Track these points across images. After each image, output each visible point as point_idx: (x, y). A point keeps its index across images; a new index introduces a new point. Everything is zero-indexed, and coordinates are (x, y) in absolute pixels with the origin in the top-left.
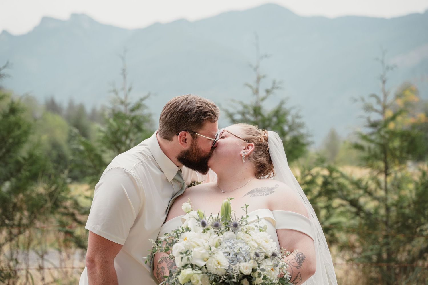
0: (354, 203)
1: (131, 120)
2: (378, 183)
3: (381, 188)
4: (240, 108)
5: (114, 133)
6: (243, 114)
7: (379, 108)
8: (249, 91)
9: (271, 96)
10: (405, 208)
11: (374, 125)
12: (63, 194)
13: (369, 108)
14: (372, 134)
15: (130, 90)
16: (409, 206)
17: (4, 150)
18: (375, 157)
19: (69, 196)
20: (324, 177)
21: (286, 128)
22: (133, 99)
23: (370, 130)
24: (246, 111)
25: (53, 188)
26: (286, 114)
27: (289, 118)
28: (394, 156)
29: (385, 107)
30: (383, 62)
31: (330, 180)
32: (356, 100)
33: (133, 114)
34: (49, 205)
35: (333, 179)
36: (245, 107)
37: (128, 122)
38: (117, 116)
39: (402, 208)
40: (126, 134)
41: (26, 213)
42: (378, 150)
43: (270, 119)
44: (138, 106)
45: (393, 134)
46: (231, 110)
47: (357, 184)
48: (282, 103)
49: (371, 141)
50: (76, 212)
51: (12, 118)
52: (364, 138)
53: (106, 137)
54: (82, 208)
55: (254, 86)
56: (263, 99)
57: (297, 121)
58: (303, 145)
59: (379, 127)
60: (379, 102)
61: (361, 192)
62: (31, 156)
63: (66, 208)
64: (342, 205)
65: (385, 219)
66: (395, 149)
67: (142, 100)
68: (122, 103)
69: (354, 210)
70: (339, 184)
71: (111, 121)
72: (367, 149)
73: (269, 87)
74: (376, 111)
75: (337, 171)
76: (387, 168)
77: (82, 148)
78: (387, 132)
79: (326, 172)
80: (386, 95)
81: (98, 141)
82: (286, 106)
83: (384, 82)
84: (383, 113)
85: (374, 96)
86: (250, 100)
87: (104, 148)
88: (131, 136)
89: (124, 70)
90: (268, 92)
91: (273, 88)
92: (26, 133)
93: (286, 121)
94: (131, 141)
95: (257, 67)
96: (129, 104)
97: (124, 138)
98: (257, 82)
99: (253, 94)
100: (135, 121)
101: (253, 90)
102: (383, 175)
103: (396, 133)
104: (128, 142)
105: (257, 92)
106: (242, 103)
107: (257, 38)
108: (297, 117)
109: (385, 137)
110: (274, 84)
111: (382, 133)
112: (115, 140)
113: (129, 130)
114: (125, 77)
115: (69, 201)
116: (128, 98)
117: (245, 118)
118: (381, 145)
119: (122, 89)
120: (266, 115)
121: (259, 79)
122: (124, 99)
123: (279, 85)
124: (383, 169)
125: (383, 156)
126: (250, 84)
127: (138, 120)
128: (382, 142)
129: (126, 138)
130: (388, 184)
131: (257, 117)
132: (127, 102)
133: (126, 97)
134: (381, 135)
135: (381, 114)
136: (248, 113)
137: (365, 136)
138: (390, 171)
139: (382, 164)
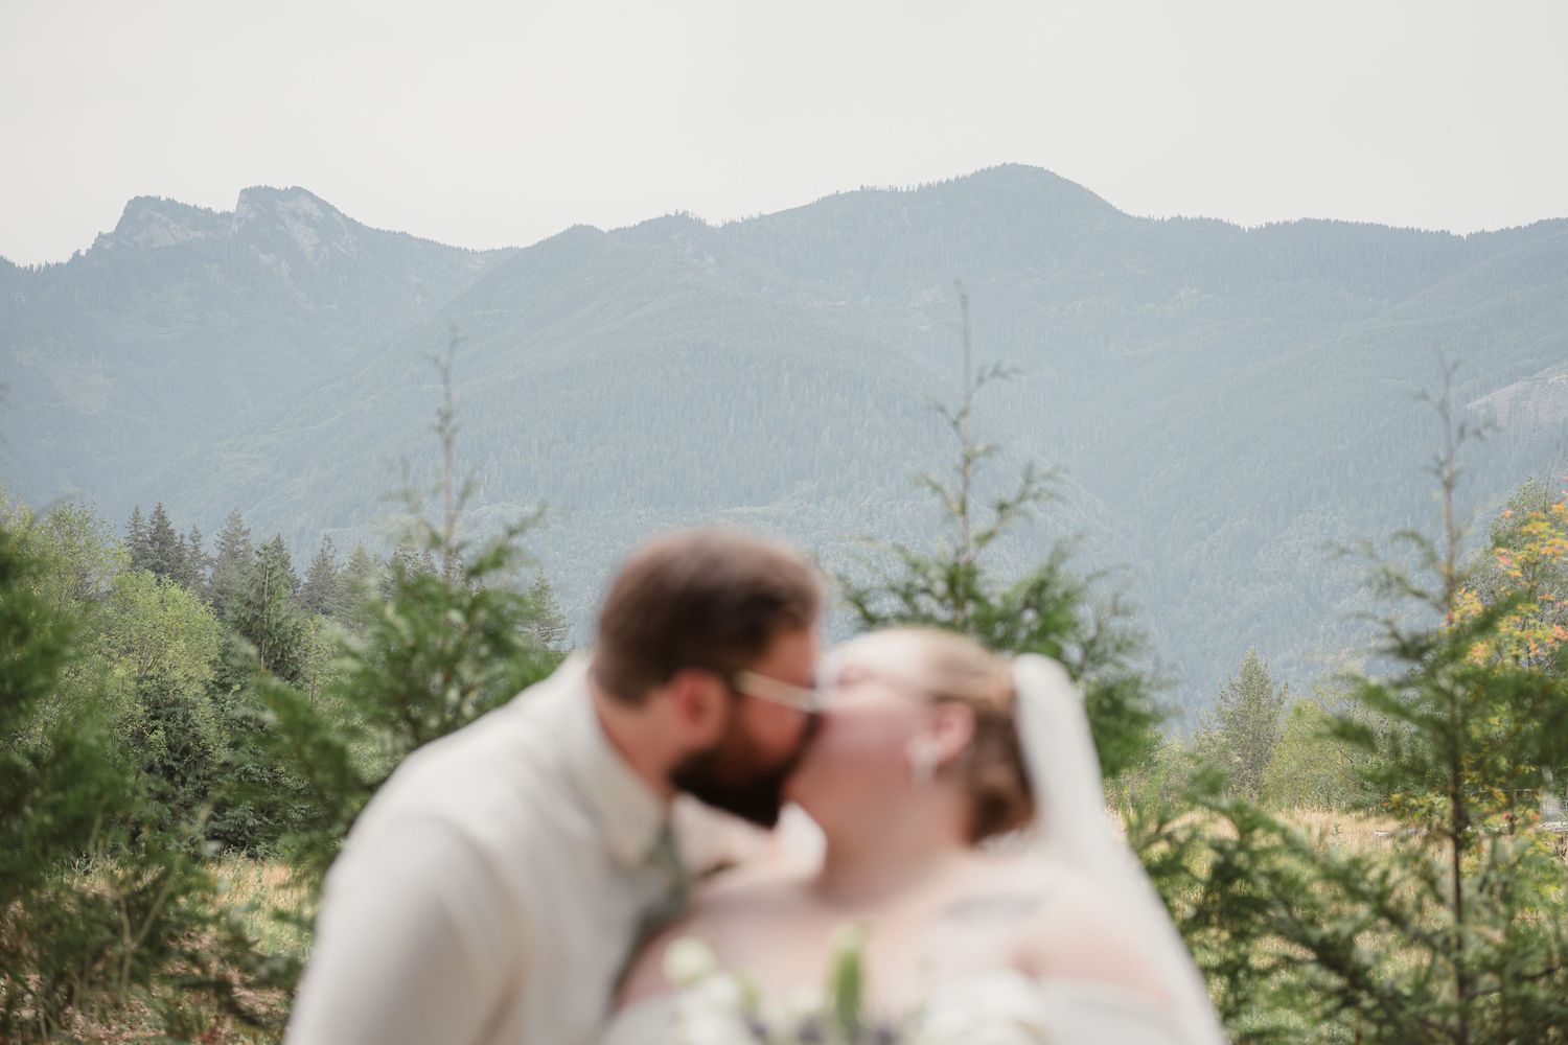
0: (1333, 955)
1: (469, 613)
2: (1430, 880)
3: (1440, 900)
4: (898, 571)
5: (400, 661)
6: (907, 595)
7: (1432, 583)
9: (1016, 522)
10: (1533, 978)
11: (1411, 649)
12: (185, 903)
13: (1391, 584)
14: (1399, 685)
15: (465, 494)
16: (1549, 972)
18: (1417, 772)
19: (211, 912)
20: (1218, 847)
21: (1075, 653)
22: (477, 530)
23: (1400, 668)
24: (920, 582)
25: (148, 877)
26: (1069, 597)
27: (1085, 612)
28: (1491, 776)
29: (1453, 582)
30: (1443, 409)
31: (1241, 859)
32: (1339, 552)
33: (475, 586)
34: (129, 944)
35: (1254, 856)
36: (915, 566)
37: (456, 616)
38: (414, 592)
39: (1519, 978)
40: (448, 665)
41: (33, 979)
42: (1427, 748)
43: (1010, 617)
44: (498, 558)
45: (1486, 686)
47: (1347, 878)
48: (1059, 554)
49: (1402, 712)
50: (234, 975)
52: (1375, 696)
53: (367, 676)
54: (261, 959)
56: (984, 539)
57: (1116, 624)
58: (1139, 719)
59: (1429, 657)
60: (1432, 559)
61: (1363, 910)
62: (64, 748)
63: (193, 958)
64: (1288, 962)
65: (1453, 1020)
66: (1493, 744)
67: (512, 532)
68: (436, 541)
69: (1335, 981)
70: (1275, 876)
71: (390, 611)
72: (1383, 742)
73: (1010, 498)
74: (1420, 595)
75: (1271, 827)
76: (1461, 818)
77: (270, 717)
78: (1462, 680)
79: (1226, 830)
80: (1455, 538)
81: (336, 689)
82: (1071, 572)
83: (1449, 486)
84: (1444, 603)
85: (1407, 536)
86: (935, 543)
87: (358, 720)
88: (466, 671)
89: (446, 416)
90: (1002, 507)
91: (1022, 498)
92: (50, 657)
93: (1072, 624)
94: (464, 694)
95: (964, 413)
96: (462, 546)
97: (437, 679)
98: (964, 472)
99: (949, 518)
100: (482, 615)
101: (947, 502)
102: (1448, 847)
103: (1499, 683)
104: (453, 695)
105: (963, 511)
106: (902, 550)
107: (964, 303)
108: (1115, 612)
109: (1451, 696)
110: (1028, 481)
111: (1444, 683)
112: (402, 688)
113: (460, 649)
114: (448, 442)
115: (211, 929)
116: (458, 524)
117: (915, 608)
118: (1439, 727)
119: (435, 492)
120: (996, 602)
121: (968, 460)
122: (441, 530)
123: (1049, 485)
124: (1447, 826)
125: (1446, 770)
126: (936, 477)
127: (495, 612)
128: (1443, 715)
129: (447, 681)
130: (1465, 883)
131: (959, 604)
132: (456, 538)
133: (451, 521)
134: (1439, 690)
135: (1437, 606)
136: (926, 591)
137: (1379, 690)
138: (1472, 831)
139: (1443, 804)
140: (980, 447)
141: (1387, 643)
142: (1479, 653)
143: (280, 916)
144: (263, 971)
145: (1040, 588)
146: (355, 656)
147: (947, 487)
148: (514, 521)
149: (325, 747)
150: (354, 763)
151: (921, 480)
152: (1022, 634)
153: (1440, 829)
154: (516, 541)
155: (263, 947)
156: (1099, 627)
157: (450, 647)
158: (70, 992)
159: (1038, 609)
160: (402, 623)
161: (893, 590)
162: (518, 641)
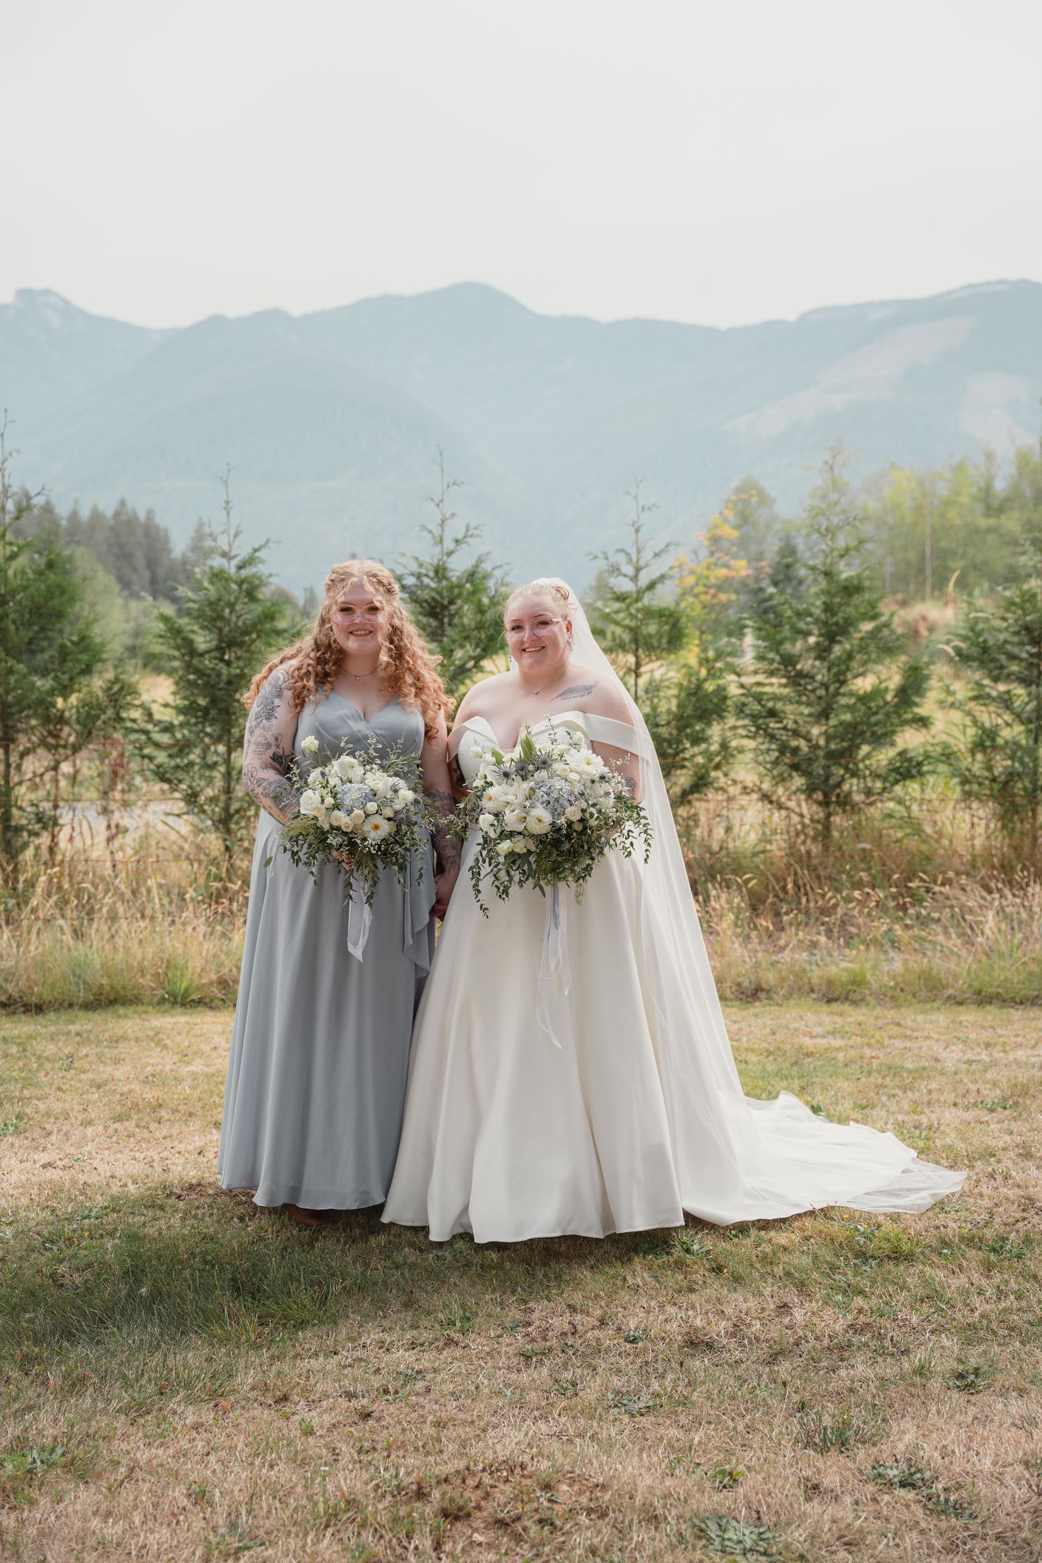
4: (414, 567)
6: (419, 576)
7: (629, 570)
8: (428, 537)
9: (463, 546)
11: (620, 598)
12: (129, 698)
13: (615, 570)
14: (617, 612)
15: (236, 536)
16: (669, 723)
17: (36, 628)
18: (622, 646)
19: (137, 702)
21: (486, 601)
22: (242, 550)
23: (617, 605)
24: (424, 571)
25: (116, 688)
26: (486, 577)
27: (491, 583)
28: (650, 648)
29: (638, 571)
30: (636, 498)
32: (596, 557)
33: (244, 573)
36: (421, 565)
37: (234, 586)
38: (217, 576)
39: (657, 725)
40: (232, 606)
42: (626, 637)
43: (460, 586)
44: (251, 561)
45: (649, 613)
46: (399, 572)
48: (480, 561)
49: (617, 623)
50: (150, 727)
51: (52, 577)
52: (607, 618)
55: (437, 531)
56: (450, 554)
57: (503, 589)
59: (627, 601)
60: (630, 561)
62: (81, 638)
63: (134, 721)
66: (650, 636)
67: (255, 551)
68: (225, 554)
71: (206, 584)
72: (609, 636)
73: (460, 537)
74: (625, 576)
76: (638, 665)
78: (638, 610)
80: (639, 552)
82: (486, 567)
83: (637, 531)
84: (635, 579)
85: (622, 551)
86: (430, 555)
87: (196, 628)
88: (238, 607)
89: (227, 503)
90: (457, 541)
91: (465, 537)
93: (485, 589)
94: (238, 617)
95: (441, 501)
96: (235, 557)
97: (227, 611)
98: (442, 526)
99: (435, 544)
100: (245, 586)
101: (434, 537)
102: (633, 675)
103: (653, 611)
104: (234, 618)
105: (441, 541)
106: (416, 559)
107: (441, 454)
108: (502, 585)
109: (636, 617)
110: (467, 530)
111: (633, 611)
112: (214, 615)
113: (237, 598)
114: (228, 513)
115: (140, 710)
116: (234, 546)
117: (422, 582)
118: (631, 629)
119: (223, 533)
120: (454, 579)
121: (443, 521)
122: (226, 548)
123: (476, 532)
124: (633, 667)
125: (633, 646)
126: (430, 527)
127: (251, 583)
128: (633, 624)
129: (231, 612)
130: (639, 690)
131: (440, 581)
132: (232, 554)
133: (230, 545)
134: (630, 614)
135: (632, 579)
136: (426, 575)
137: (608, 615)
138: (642, 669)
139: (631, 659)
140: (448, 515)
141: (610, 596)
142: (646, 600)
143: (166, 705)
144: (162, 726)
145: (473, 573)
146: (194, 601)
147: (434, 531)
148: (257, 546)
149: (185, 639)
150: (195, 645)
151: (423, 527)
152: (465, 593)
153: (630, 669)
154: (257, 554)
155: (157, 717)
156: (496, 591)
157: (232, 598)
158: (90, 733)
159: (472, 583)
160: (210, 587)
161: (413, 575)
162: (260, 596)
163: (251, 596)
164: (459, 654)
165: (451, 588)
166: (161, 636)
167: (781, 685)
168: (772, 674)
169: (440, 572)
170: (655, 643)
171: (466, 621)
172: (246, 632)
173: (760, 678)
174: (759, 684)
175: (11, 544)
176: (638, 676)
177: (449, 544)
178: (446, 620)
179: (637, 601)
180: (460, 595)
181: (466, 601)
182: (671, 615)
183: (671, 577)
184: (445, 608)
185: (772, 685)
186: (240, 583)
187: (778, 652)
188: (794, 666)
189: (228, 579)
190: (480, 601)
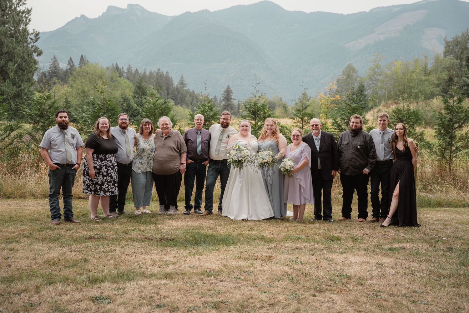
4: (249, 103)
5: (202, 111)
8: (252, 96)
9: (261, 98)
11: (299, 111)
15: (208, 95)
18: (299, 122)
21: (266, 111)
22: (209, 99)
24: (251, 104)
26: (266, 106)
29: (303, 104)
30: (302, 86)
33: (209, 104)
40: (206, 112)
42: (300, 120)
43: (260, 107)
44: (211, 102)
45: (305, 114)
49: (297, 116)
51: (165, 105)
55: (255, 94)
56: (258, 100)
60: (301, 101)
72: (296, 120)
74: (300, 105)
76: (303, 126)
78: (303, 113)
80: (303, 99)
84: (302, 106)
85: (299, 99)
86: (253, 100)
88: (208, 112)
89: (206, 88)
90: (259, 97)
91: (261, 96)
94: (208, 115)
95: (256, 87)
99: (254, 97)
106: (250, 101)
110: (262, 94)
111: (301, 114)
114: (206, 90)
117: (251, 107)
119: (205, 95)
120: (259, 106)
121: (256, 92)
123: (264, 95)
125: (301, 122)
126: (253, 93)
127: (211, 107)
128: (301, 117)
129: (206, 114)
131: (255, 106)
133: (206, 98)
137: (296, 114)
138: (304, 128)
139: (301, 125)
141: (296, 110)
145: (263, 105)
146: (197, 111)
148: (212, 98)
151: (251, 93)
154: (213, 100)
157: (207, 110)
159: (263, 107)
160: (202, 108)
161: (249, 105)
162: (213, 110)
163: (211, 110)
164: (259, 124)
165: (258, 108)
166: (190, 119)
167: (338, 132)
168: (336, 129)
169: (255, 104)
170: (307, 121)
171: (261, 116)
172: (209, 118)
173: (332, 130)
174: (332, 131)
175: (157, 98)
176: (302, 129)
177: (257, 98)
178: (256, 116)
179: (302, 111)
180: (260, 110)
181: (262, 111)
182: (310, 115)
183: (311, 105)
184: (256, 112)
185: (335, 132)
186: (209, 107)
187: (337, 123)
188: (341, 127)
189: (206, 106)
190: (265, 111)
